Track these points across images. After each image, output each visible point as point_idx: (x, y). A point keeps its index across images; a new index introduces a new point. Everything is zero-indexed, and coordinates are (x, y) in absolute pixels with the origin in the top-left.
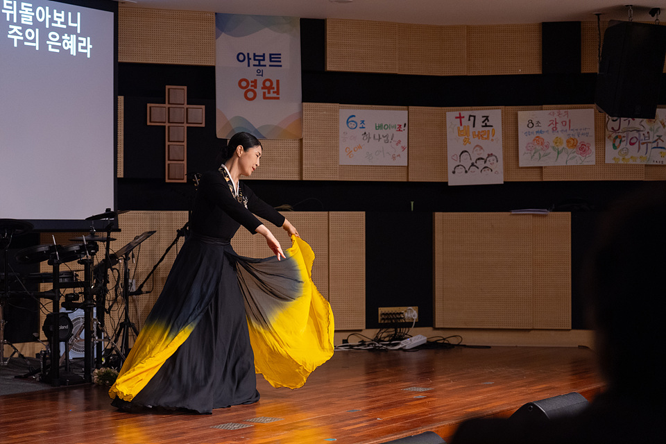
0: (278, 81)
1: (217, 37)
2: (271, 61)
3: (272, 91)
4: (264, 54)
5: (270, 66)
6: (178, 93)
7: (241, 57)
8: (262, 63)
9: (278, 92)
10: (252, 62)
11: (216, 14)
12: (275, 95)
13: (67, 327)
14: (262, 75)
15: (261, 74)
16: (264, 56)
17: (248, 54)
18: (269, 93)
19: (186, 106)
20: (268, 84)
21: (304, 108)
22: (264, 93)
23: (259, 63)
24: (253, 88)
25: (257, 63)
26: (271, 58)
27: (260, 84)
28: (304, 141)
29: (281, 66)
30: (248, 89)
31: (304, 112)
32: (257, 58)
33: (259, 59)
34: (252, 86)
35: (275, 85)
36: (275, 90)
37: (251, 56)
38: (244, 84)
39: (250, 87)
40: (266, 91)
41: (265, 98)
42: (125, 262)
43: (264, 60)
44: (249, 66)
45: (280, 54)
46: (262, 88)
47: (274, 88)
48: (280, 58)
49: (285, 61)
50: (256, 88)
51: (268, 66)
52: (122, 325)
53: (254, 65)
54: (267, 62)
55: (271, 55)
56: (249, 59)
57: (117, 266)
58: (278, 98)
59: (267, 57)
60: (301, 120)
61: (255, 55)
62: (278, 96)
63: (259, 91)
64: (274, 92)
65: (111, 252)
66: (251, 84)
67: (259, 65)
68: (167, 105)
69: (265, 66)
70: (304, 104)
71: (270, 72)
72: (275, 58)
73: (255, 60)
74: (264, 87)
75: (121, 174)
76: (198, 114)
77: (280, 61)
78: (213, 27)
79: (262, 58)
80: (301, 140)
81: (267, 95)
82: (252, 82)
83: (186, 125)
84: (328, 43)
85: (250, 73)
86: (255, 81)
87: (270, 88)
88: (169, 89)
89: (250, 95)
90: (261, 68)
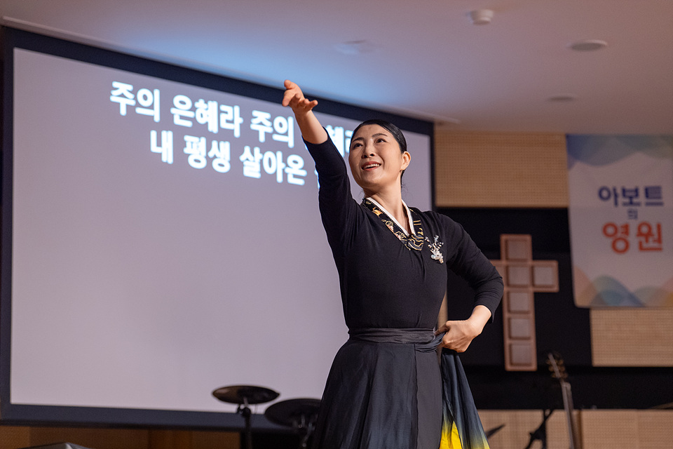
1: (570, 166)
2: (648, 197)
3: (651, 239)
4: (637, 189)
6: (518, 246)
7: (605, 194)
8: (635, 200)
9: (659, 240)
10: (621, 200)
11: (568, 137)
12: (656, 245)
14: (636, 218)
15: (634, 215)
16: (636, 191)
17: (614, 189)
18: (647, 242)
19: (530, 263)
20: (645, 229)
22: (640, 244)
23: (631, 200)
24: (623, 236)
25: (627, 201)
26: (647, 193)
27: (633, 230)
29: (661, 204)
30: (617, 237)
32: (627, 194)
33: (630, 195)
34: (622, 233)
35: (655, 231)
36: (656, 236)
37: (619, 191)
38: (610, 231)
39: (619, 235)
40: (643, 239)
41: (641, 248)
43: (637, 195)
44: (616, 205)
45: (660, 188)
46: (638, 236)
47: (653, 235)
48: (659, 192)
49: (668, 197)
50: (628, 235)
51: (643, 204)
53: (624, 204)
54: (642, 198)
55: (648, 188)
56: (616, 196)
58: (660, 249)
61: (624, 191)
62: (660, 246)
63: (633, 239)
64: (654, 241)
66: (620, 230)
67: (631, 203)
68: (504, 262)
69: (639, 204)
71: (647, 213)
73: (624, 196)
74: (640, 234)
76: (547, 276)
77: (660, 198)
78: (563, 154)
79: (634, 194)
81: (645, 245)
82: (622, 227)
83: (531, 290)
85: (619, 215)
86: (626, 227)
87: (648, 235)
88: (506, 241)
89: (620, 245)
90: (633, 208)
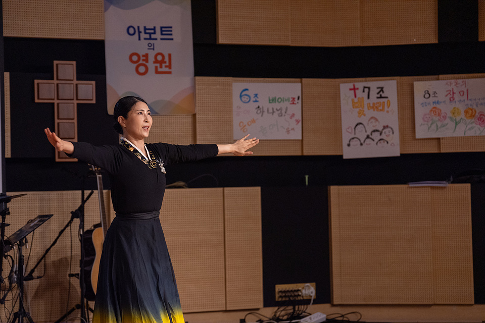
0: (170, 55)
1: (106, 9)
2: (162, 34)
3: (164, 65)
4: (155, 27)
5: (162, 39)
6: (67, 69)
7: (131, 30)
8: (153, 36)
9: (170, 66)
10: (143, 36)
12: (167, 70)
14: (153, 49)
15: (152, 47)
16: (154, 29)
17: (138, 27)
18: (161, 67)
19: (75, 82)
20: (159, 58)
21: (197, 82)
22: (156, 68)
23: (150, 36)
24: (144, 62)
25: (148, 36)
26: (162, 31)
27: (151, 59)
28: (197, 116)
29: (172, 39)
30: (139, 63)
31: (197, 87)
32: (147, 31)
33: (150, 32)
34: (143, 60)
35: (167, 59)
36: (167, 64)
37: (142, 29)
38: (135, 58)
39: (141, 62)
40: (158, 65)
41: (157, 72)
42: (19, 248)
43: (155, 33)
44: (139, 39)
45: (171, 27)
46: (155, 62)
47: (165, 62)
48: (171, 31)
49: (176, 34)
50: (147, 62)
51: (159, 39)
52: (16, 315)
53: (145, 39)
54: (158, 35)
55: (162, 28)
56: (140, 32)
57: (10, 253)
58: (170, 73)
59: (158, 30)
60: (194, 94)
61: (145, 29)
62: (170, 70)
63: (151, 65)
64: (166, 67)
65: (5, 238)
66: (142, 58)
67: (150, 39)
68: (55, 81)
69: (156, 39)
70: (197, 78)
71: (161, 46)
72: (166, 31)
73: (145, 33)
74: (156, 61)
75: (8, 155)
76: (88, 90)
77: (171, 35)
79: (152, 31)
80: (194, 115)
81: (160, 70)
82: (143, 56)
83: (76, 102)
84: (219, 15)
85: (142, 47)
86: (146, 56)
87: (163, 61)
88: (57, 65)
89: (142, 69)
90: (152, 42)
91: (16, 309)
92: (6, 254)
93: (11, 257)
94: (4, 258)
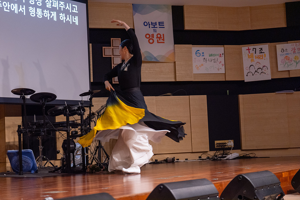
0: (163, 35)
1: (134, 15)
2: (159, 25)
3: (161, 39)
4: (156, 22)
5: (159, 27)
6: (117, 42)
7: (146, 24)
8: (155, 26)
9: (163, 40)
10: (151, 26)
11: (133, 4)
12: (162, 41)
13: (73, 146)
14: (156, 32)
15: (155, 31)
16: (156, 23)
17: (149, 22)
18: (160, 40)
20: (159, 36)
21: (175, 47)
22: (158, 40)
23: (154, 26)
24: (152, 38)
25: (153, 26)
26: (159, 24)
27: (155, 36)
28: (176, 63)
29: (164, 27)
31: (176, 49)
32: (153, 24)
33: (154, 25)
34: (152, 37)
35: (162, 36)
36: (162, 39)
37: (150, 23)
38: (148, 36)
39: (151, 38)
40: (158, 39)
41: (158, 42)
43: (156, 25)
44: (149, 28)
45: (163, 22)
46: (157, 38)
47: (162, 38)
48: (163, 24)
49: (166, 25)
50: (153, 38)
51: (158, 27)
52: (97, 147)
53: (152, 27)
54: (158, 26)
55: (159, 22)
56: (149, 25)
58: (164, 43)
59: (158, 24)
60: (174, 52)
63: (155, 39)
64: (162, 40)
65: (92, 112)
66: (151, 36)
67: (154, 27)
68: (112, 47)
69: (157, 27)
70: (176, 45)
71: (159, 31)
72: (161, 24)
73: (152, 25)
75: (92, 81)
77: (164, 25)
78: (131, 10)
79: (155, 24)
81: (159, 41)
82: (151, 35)
84: (185, 16)
85: (151, 31)
86: (153, 35)
87: (160, 38)
88: (112, 40)
89: (151, 41)
90: (155, 29)
91: (97, 145)
92: (92, 120)
93: (94, 121)
94: (91, 122)
